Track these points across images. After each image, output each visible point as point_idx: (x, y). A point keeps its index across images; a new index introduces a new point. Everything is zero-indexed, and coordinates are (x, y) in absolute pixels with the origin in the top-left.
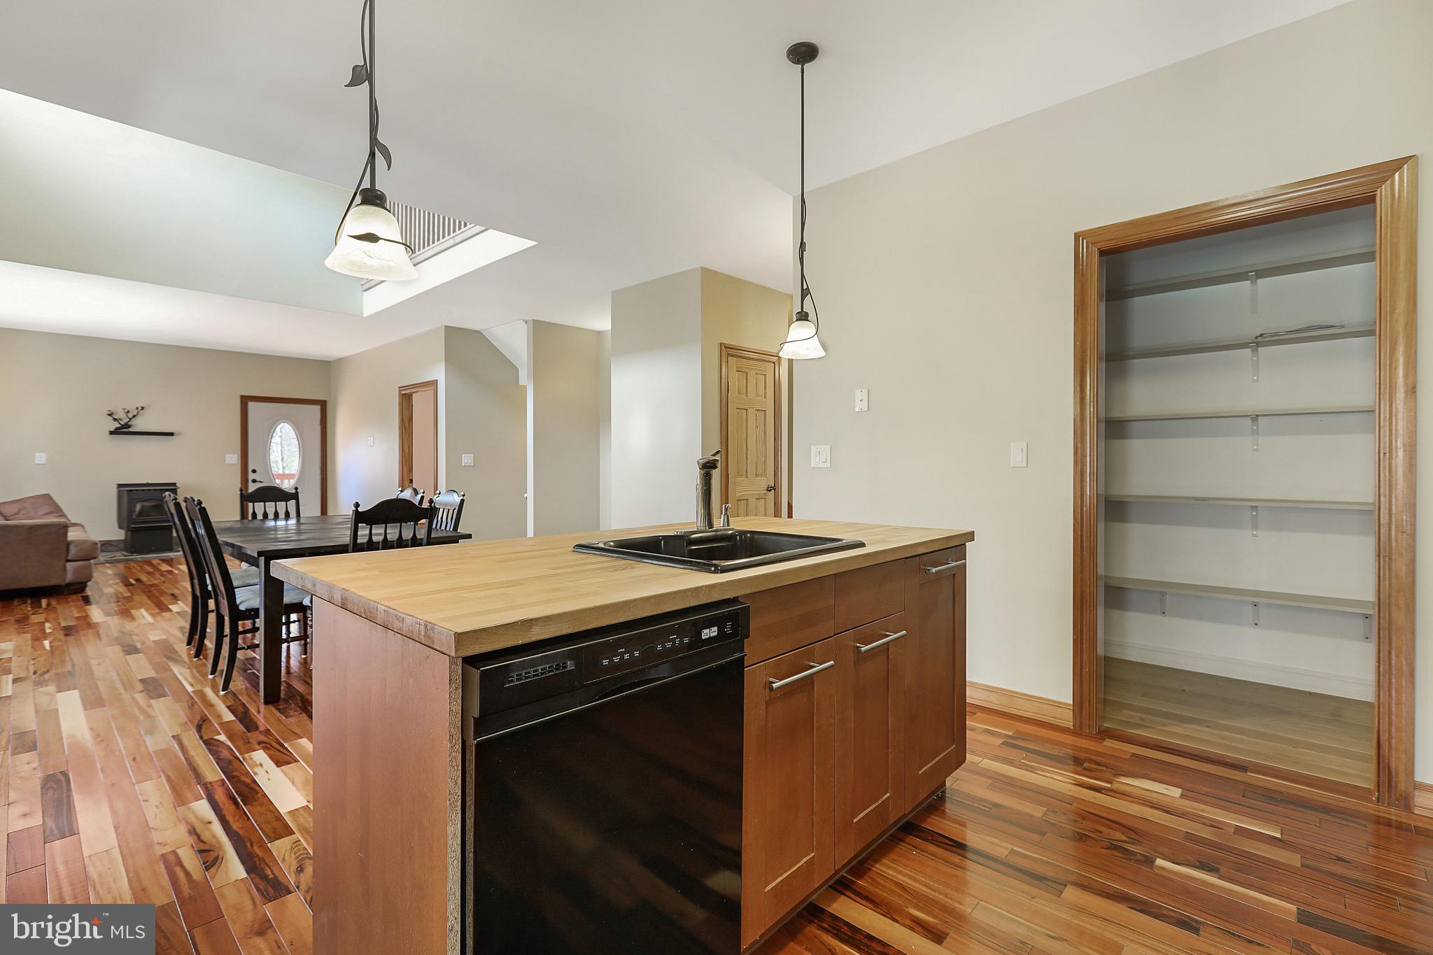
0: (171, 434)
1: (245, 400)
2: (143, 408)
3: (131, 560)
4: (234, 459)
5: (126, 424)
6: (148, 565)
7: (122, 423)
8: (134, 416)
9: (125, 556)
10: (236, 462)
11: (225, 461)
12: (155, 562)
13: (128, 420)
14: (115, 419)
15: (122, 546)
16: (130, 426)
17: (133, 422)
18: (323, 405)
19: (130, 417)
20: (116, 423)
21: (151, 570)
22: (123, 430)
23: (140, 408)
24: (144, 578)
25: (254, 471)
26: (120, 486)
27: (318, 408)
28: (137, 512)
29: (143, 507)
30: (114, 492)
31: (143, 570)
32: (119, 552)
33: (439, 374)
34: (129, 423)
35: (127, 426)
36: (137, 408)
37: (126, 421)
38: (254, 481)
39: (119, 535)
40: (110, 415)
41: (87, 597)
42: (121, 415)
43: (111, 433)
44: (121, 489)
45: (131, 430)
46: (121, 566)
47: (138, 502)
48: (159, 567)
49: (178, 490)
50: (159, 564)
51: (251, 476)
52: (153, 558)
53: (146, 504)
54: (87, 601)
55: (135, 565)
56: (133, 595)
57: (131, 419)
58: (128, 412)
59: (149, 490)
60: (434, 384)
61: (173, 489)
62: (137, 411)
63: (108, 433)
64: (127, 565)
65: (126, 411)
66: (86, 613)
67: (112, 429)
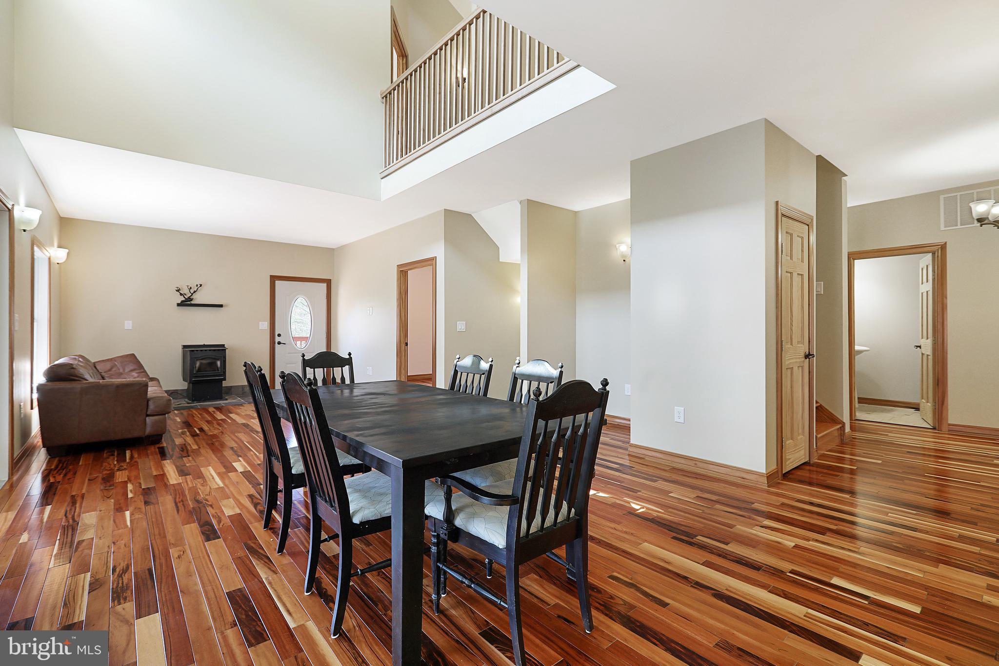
0: (221, 306)
1: (274, 279)
2: (201, 285)
3: (192, 407)
4: (265, 325)
5: (189, 298)
6: (206, 414)
7: (186, 297)
8: (195, 292)
9: (188, 403)
10: (266, 328)
11: (259, 327)
12: (211, 410)
13: (191, 294)
14: (181, 294)
15: (185, 394)
16: (192, 300)
17: (194, 297)
18: (328, 282)
19: (192, 293)
20: (182, 297)
21: (210, 419)
22: (187, 303)
23: (199, 286)
24: (206, 428)
25: (279, 335)
26: (185, 347)
27: (325, 285)
28: (197, 368)
29: (201, 364)
30: (180, 350)
31: (203, 418)
32: (183, 400)
33: (438, 251)
34: (191, 297)
35: (190, 299)
36: (197, 286)
37: (189, 296)
38: (279, 343)
39: (182, 385)
40: (178, 291)
41: (163, 448)
42: (185, 291)
43: (178, 305)
44: (185, 349)
45: (192, 302)
46: (185, 413)
47: (197, 360)
48: (215, 415)
49: (227, 350)
50: (214, 411)
51: (277, 339)
52: (209, 406)
53: (204, 362)
54: (163, 454)
55: (197, 413)
56: (200, 448)
57: (192, 294)
58: (191, 288)
59: (206, 350)
60: (434, 259)
61: (223, 350)
62: (196, 288)
63: (176, 305)
64: (190, 413)
65: (189, 287)
66: (163, 471)
67: (179, 302)
